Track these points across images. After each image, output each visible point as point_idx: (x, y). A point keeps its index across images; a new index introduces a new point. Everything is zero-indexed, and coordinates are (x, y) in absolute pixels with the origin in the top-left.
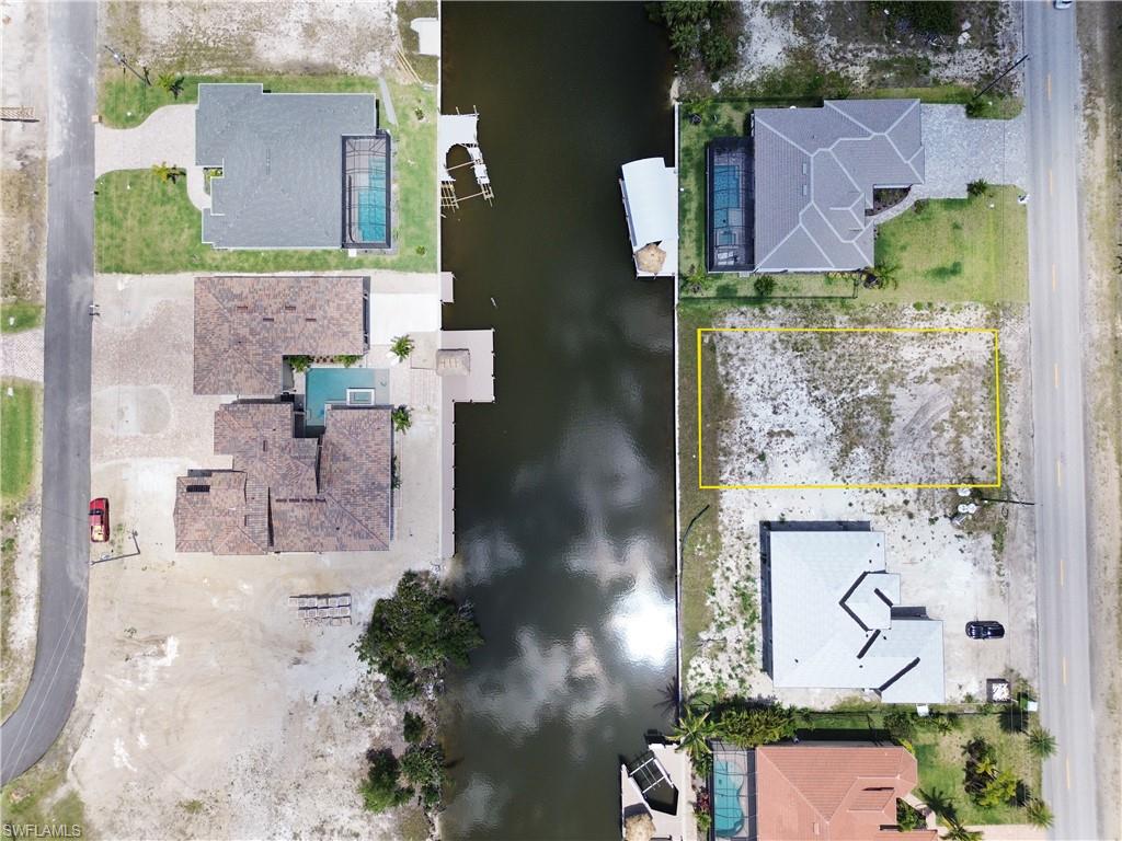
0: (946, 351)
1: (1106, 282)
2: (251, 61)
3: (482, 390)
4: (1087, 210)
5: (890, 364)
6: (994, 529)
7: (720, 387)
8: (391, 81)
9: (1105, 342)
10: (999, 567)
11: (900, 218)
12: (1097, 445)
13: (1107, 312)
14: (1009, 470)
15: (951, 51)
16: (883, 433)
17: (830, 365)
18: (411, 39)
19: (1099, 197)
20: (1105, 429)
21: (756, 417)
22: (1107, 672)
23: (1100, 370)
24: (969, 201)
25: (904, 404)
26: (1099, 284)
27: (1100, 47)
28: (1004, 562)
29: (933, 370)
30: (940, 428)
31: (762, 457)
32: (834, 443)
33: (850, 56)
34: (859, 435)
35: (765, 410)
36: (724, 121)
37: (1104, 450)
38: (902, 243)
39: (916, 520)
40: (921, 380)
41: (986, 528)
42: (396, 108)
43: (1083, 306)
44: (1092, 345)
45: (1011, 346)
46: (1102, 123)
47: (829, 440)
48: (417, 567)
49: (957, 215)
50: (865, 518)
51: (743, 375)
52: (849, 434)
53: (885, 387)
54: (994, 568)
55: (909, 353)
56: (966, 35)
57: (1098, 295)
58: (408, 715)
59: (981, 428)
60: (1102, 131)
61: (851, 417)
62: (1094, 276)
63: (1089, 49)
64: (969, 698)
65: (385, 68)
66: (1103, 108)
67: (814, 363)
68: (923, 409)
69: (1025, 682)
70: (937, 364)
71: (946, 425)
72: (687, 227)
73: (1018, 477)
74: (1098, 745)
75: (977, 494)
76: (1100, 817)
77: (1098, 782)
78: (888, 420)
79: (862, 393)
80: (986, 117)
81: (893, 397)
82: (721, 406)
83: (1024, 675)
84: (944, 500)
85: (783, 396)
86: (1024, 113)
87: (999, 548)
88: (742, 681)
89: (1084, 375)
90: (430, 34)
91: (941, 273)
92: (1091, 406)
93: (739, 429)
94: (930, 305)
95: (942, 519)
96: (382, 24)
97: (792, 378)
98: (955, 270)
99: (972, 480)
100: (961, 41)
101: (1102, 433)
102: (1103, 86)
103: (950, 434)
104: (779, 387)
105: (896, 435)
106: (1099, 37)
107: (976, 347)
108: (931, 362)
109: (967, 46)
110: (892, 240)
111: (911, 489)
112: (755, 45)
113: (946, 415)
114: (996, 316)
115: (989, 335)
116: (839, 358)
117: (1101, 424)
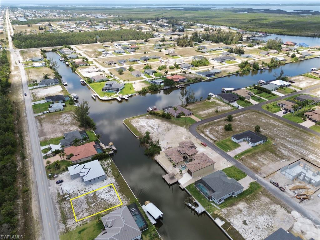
2: (244, 201)
5: (90, 211)
6: (60, 196)
7: (123, 193)
8: (219, 210)
9: (38, 237)
16: (88, 200)
17: (103, 205)
18: (222, 219)
22: (34, 186)
23: (39, 231)
25: (85, 206)
28: (57, 192)
29: (80, 214)
30: (76, 205)
32: (97, 195)
34: (93, 198)
35: (113, 194)
36: (147, 236)
37: (37, 217)
38: (95, 231)
39: (77, 191)
40: (82, 211)
41: (62, 195)
42: (213, 206)
44: (41, 235)
45: (62, 226)
47: (98, 195)
50: (87, 187)
51: (120, 197)
52: (95, 196)
53: (90, 207)
55: (86, 214)
59: (66, 209)
61: (95, 200)
64: (61, 174)
65: (222, 211)
67: (106, 204)
68: (80, 207)
72: (144, 215)
74: (35, 177)
76: (34, 170)
77: (35, 173)
78: (87, 202)
79: (95, 204)
81: (87, 206)
83: (51, 180)
84: (72, 196)
85: (110, 197)
87: (59, 194)
88: (102, 162)
89: (43, 228)
90: (220, 223)
91: (83, 230)
92: (41, 223)
93: (116, 189)
94: (84, 225)
95: (72, 193)
96: (230, 219)
97: (110, 200)
98: (80, 232)
101: (37, 219)
104: (112, 198)
105: (85, 201)
107: (70, 223)
110: (97, 231)
111: (79, 194)
114: (67, 230)
115: (68, 226)
116: (101, 207)
117: (38, 221)
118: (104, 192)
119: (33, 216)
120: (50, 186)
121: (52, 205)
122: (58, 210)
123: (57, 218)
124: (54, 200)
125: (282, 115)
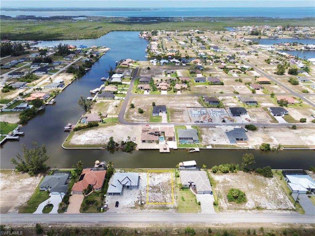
0: (169, 200)
1: (184, 226)
2: (202, 134)
3: (161, 151)
4: (199, 223)
5: (166, 193)
6: (135, 207)
7: (162, 173)
8: (202, 144)
9: (172, 226)
11: (192, 193)
12: (150, 224)
13: (178, 227)
15: (225, 202)
17: (166, 185)
18: (209, 145)
21: (157, 177)
22: (104, 225)
23: (166, 225)
24: (197, 203)
25: (159, 194)
26: (184, 225)
27: (234, 226)
28: (129, 208)
29: (165, 199)
30: (155, 199)
31: (151, 177)
32: (152, 185)
33: (220, 188)
34: (154, 189)
35: (158, 177)
37: (149, 225)
39: (138, 195)
40: (163, 197)
43: (179, 222)
44: (171, 223)
45: (170, 210)
46: (218, 227)
48: (138, 146)
49: (194, 201)
50: (139, 189)
51: (164, 175)
52: (154, 187)
53: (162, 192)
55: (168, 195)
56: (229, 205)
57: (181, 225)
58: (119, 145)
59: (154, 205)
60: (216, 227)
61: (157, 187)
62: (185, 224)
63: (233, 224)
64: (105, 202)
65: (204, 143)
66: (221, 227)
67: (166, 183)
68: (158, 197)
70: (166, 199)
71: (155, 200)
73: (145, 211)
74: (90, 222)
75: (142, 204)
76: (76, 222)
77: (83, 222)
78: (156, 192)
79: (161, 189)
80: (214, 206)
81: (160, 193)
82: (159, 173)
83: (107, 211)
84: (141, 200)
85: (160, 180)
86: (216, 213)
87: (132, 208)
89: (165, 221)
92: (158, 223)
93: (155, 175)
94: (177, 198)
95: (138, 199)
98: (184, 200)
99: (145, 203)
100: (228, 204)
101: (153, 225)
102: (226, 227)
103: (153, 201)
104: (162, 179)
105: (153, 193)
106: (236, 226)
107: (169, 205)
108: (167, 198)
109: (227, 205)
111: (144, 195)
112: (218, 177)
113: (157, 200)
114: (176, 208)
115: (172, 207)
117: (155, 225)
118: (153, 181)
119: (147, 228)
120: (115, 212)
121: (143, 213)
122: (151, 211)
123: (159, 212)
124: (138, 211)
125: (148, 93)
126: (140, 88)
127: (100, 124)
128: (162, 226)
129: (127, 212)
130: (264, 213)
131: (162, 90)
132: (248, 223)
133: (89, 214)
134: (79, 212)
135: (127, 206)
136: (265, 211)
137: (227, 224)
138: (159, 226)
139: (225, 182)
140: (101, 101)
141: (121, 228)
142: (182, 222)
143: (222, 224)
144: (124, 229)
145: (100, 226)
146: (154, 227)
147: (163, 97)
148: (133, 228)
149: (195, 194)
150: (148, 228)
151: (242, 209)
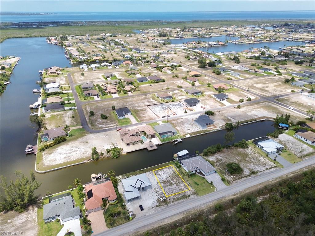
0: (185, 189)
1: (212, 205)
3: (149, 149)
5: (179, 183)
6: (160, 204)
9: (202, 209)
10: (154, 207)
11: (200, 176)
14: (171, 203)
15: (229, 176)
17: (174, 177)
18: (187, 134)
19: (224, 200)
20: (187, 214)
21: (162, 172)
22: (142, 230)
23: (197, 209)
24: (209, 184)
25: (174, 187)
26: (211, 204)
27: (247, 192)
29: (181, 188)
30: (172, 192)
31: (156, 174)
32: (163, 181)
35: (163, 172)
37: (183, 215)
39: (156, 193)
40: (179, 187)
41: (159, 203)
43: (206, 203)
44: (200, 207)
45: (192, 197)
46: (236, 196)
48: (124, 150)
49: (206, 183)
50: (153, 188)
52: (165, 182)
53: (174, 184)
54: (153, 207)
55: (182, 185)
56: (233, 177)
57: (209, 205)
58: (104, 153)
60: (235, 197)
61: (168, 181)
62: (211, 203)
64: (128, 210)
65: (182, 133)
66: (238, 195)
68: (174, 189)
69: (135, 218)
73: (171, 205)
78: (170, 186)
79: (172, 182)
80: (223, 182)
83: (135, 217)
86: (228, 187)
87: (157, 206)
89: (194, 207)
90: (188, 136)
91: (196, 183)
92: (189, 210)
93: (159, 171)
94: (191, 185)
95: (158, 197)
96: (186, 132)
98: (198, 185)
99: (166, 198)
101: (186, 213)
102: (242, 194)
104: (167, 173)
106: (248, 191)
107: (188, 192)
108: (182, 188)
109: (231, 177)
111: (160, 192)
112: (211, 158)
114: (195, 193)
115: (192, 193)
116: (176, 178)
117: (187, 213)
118: (161, 177)
119: (182, 218)
120: (144, 216)
121: (170, 207)
122: (176, 202)
123: (184, 202)
124: (165, 207)
125: (99, 99)
126: (88, 95)
127: (67, 138)
128: (194, 212)
129: (155, 211)
130: (259, 175)
131: (112, 93)
132: (255, 186)
133: (119, 226)
134: (107, 229)
135: (152, 206)
136: (259, 174)
137: (241, 192)
138: (192, 213)
139: (218, 160)
140: (50, 114)
141: (160, 227)
142: (207, 203)
143: (238, 193)
144: (163, 226)
145: (139, 233)
146: (188, 215)
147: (117, 100)
148: (171, 223)
149: (203, 176)
150: (184, 217)
151: (243, 177)
